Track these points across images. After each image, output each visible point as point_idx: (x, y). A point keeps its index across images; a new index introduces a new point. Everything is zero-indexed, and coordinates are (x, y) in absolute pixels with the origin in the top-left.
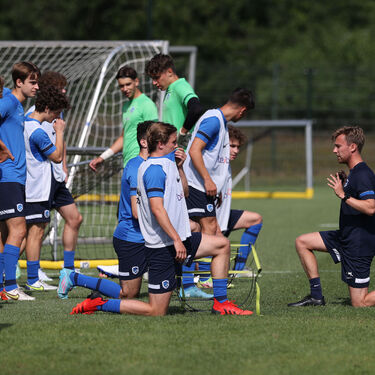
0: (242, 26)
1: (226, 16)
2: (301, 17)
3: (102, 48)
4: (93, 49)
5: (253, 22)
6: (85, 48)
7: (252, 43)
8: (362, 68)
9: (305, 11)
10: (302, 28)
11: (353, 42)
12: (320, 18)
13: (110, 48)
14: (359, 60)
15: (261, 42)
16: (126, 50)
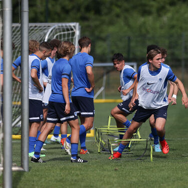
0: (88, 15)
1: (79, 10)
2: (117, 10)
3: (45, 27)
4: (40, 27)
5: (92, 12)
6: (36, 27)
7: (93, 23)
8: (149, 36)
9: (119, 7)
10: (118, 16)
11: (144, 23)
12: (127, 10)
13: (49, 26)
14: (148, 32)
15: (97, 23)
16: (57, 27)
